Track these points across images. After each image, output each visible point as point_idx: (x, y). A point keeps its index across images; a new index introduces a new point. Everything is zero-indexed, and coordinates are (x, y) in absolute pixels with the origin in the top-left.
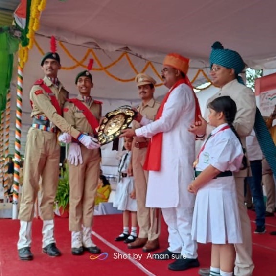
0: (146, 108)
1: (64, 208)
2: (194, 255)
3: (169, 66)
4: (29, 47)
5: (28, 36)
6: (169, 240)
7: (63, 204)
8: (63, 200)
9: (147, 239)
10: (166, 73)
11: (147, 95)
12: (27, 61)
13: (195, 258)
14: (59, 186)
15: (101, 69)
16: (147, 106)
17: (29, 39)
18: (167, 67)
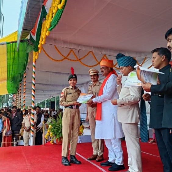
0: (95, 86)
1: (59, 139)
2: (121, 163)
3: (105, 66)
4: (39, 51)
5: (39, 46)
6: (109, 156)
7: (58, 137)
8: (58, 135)
9: (97, 155)
10: (103, 70)
11: (96, 79)
12: (37, 58)
13: (122, 164)
14: (56, 126)
15: (77, 60)
16: (96, 85)
17: (39, 48)
18: (104, 67)
